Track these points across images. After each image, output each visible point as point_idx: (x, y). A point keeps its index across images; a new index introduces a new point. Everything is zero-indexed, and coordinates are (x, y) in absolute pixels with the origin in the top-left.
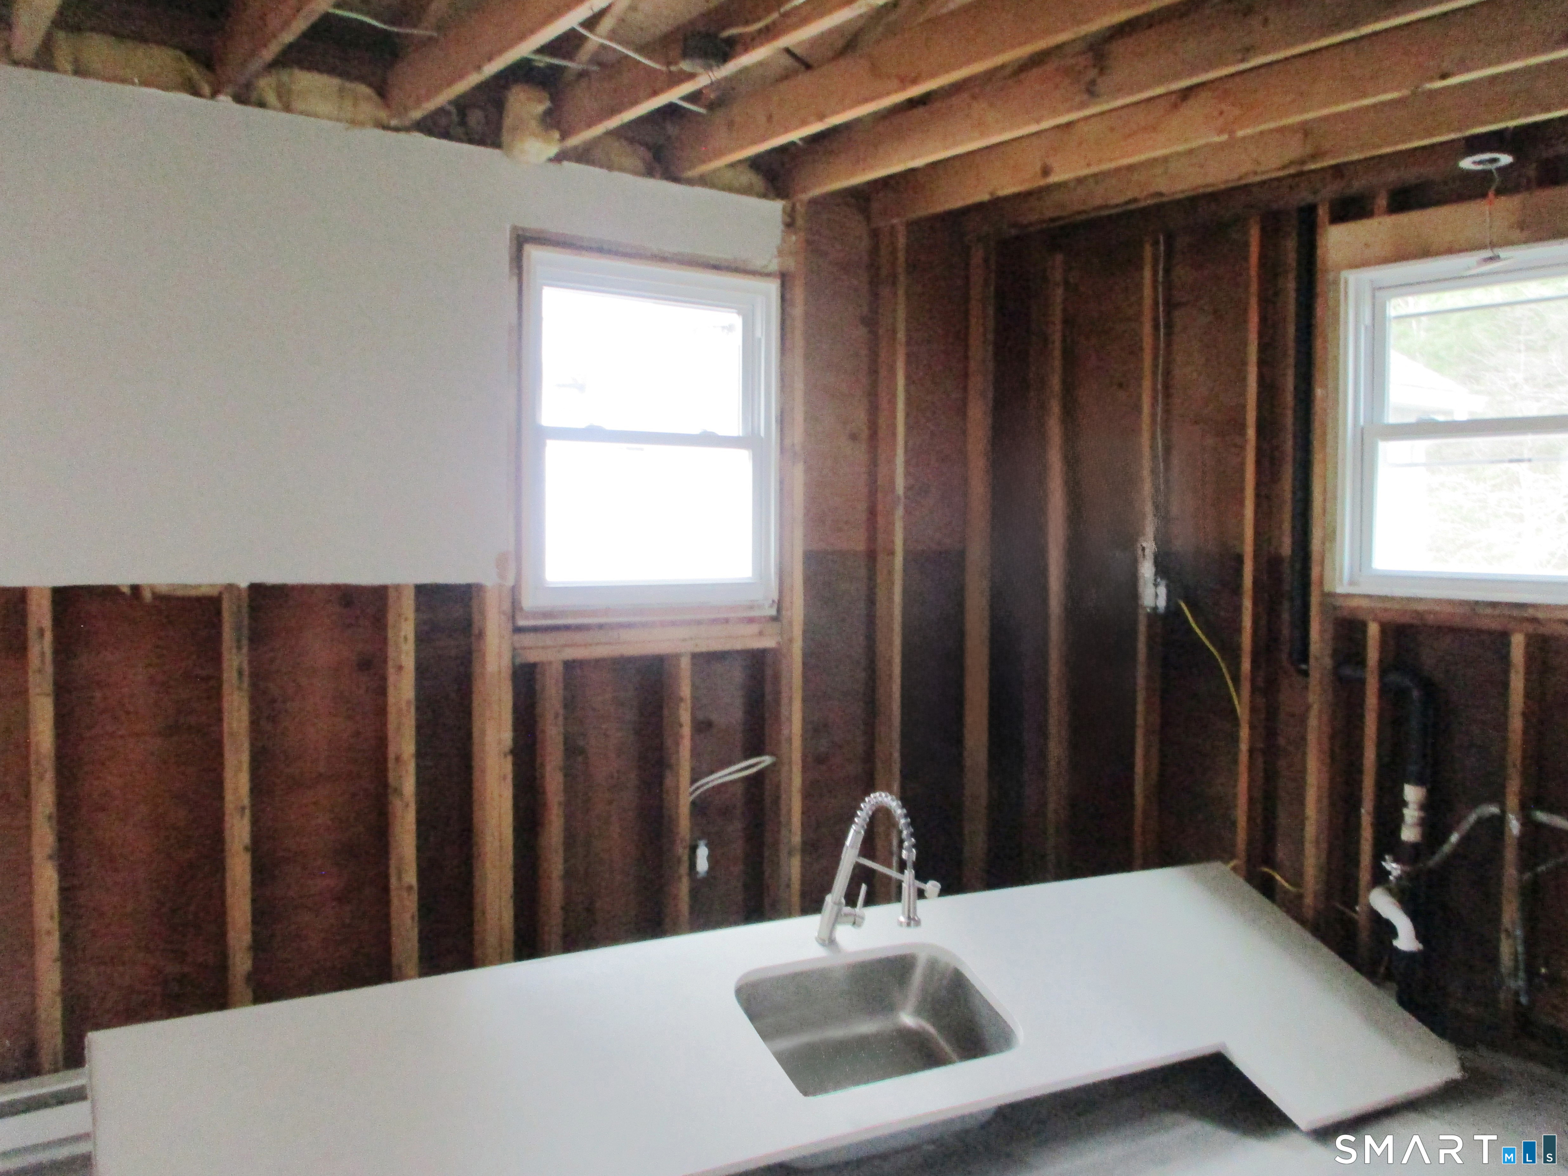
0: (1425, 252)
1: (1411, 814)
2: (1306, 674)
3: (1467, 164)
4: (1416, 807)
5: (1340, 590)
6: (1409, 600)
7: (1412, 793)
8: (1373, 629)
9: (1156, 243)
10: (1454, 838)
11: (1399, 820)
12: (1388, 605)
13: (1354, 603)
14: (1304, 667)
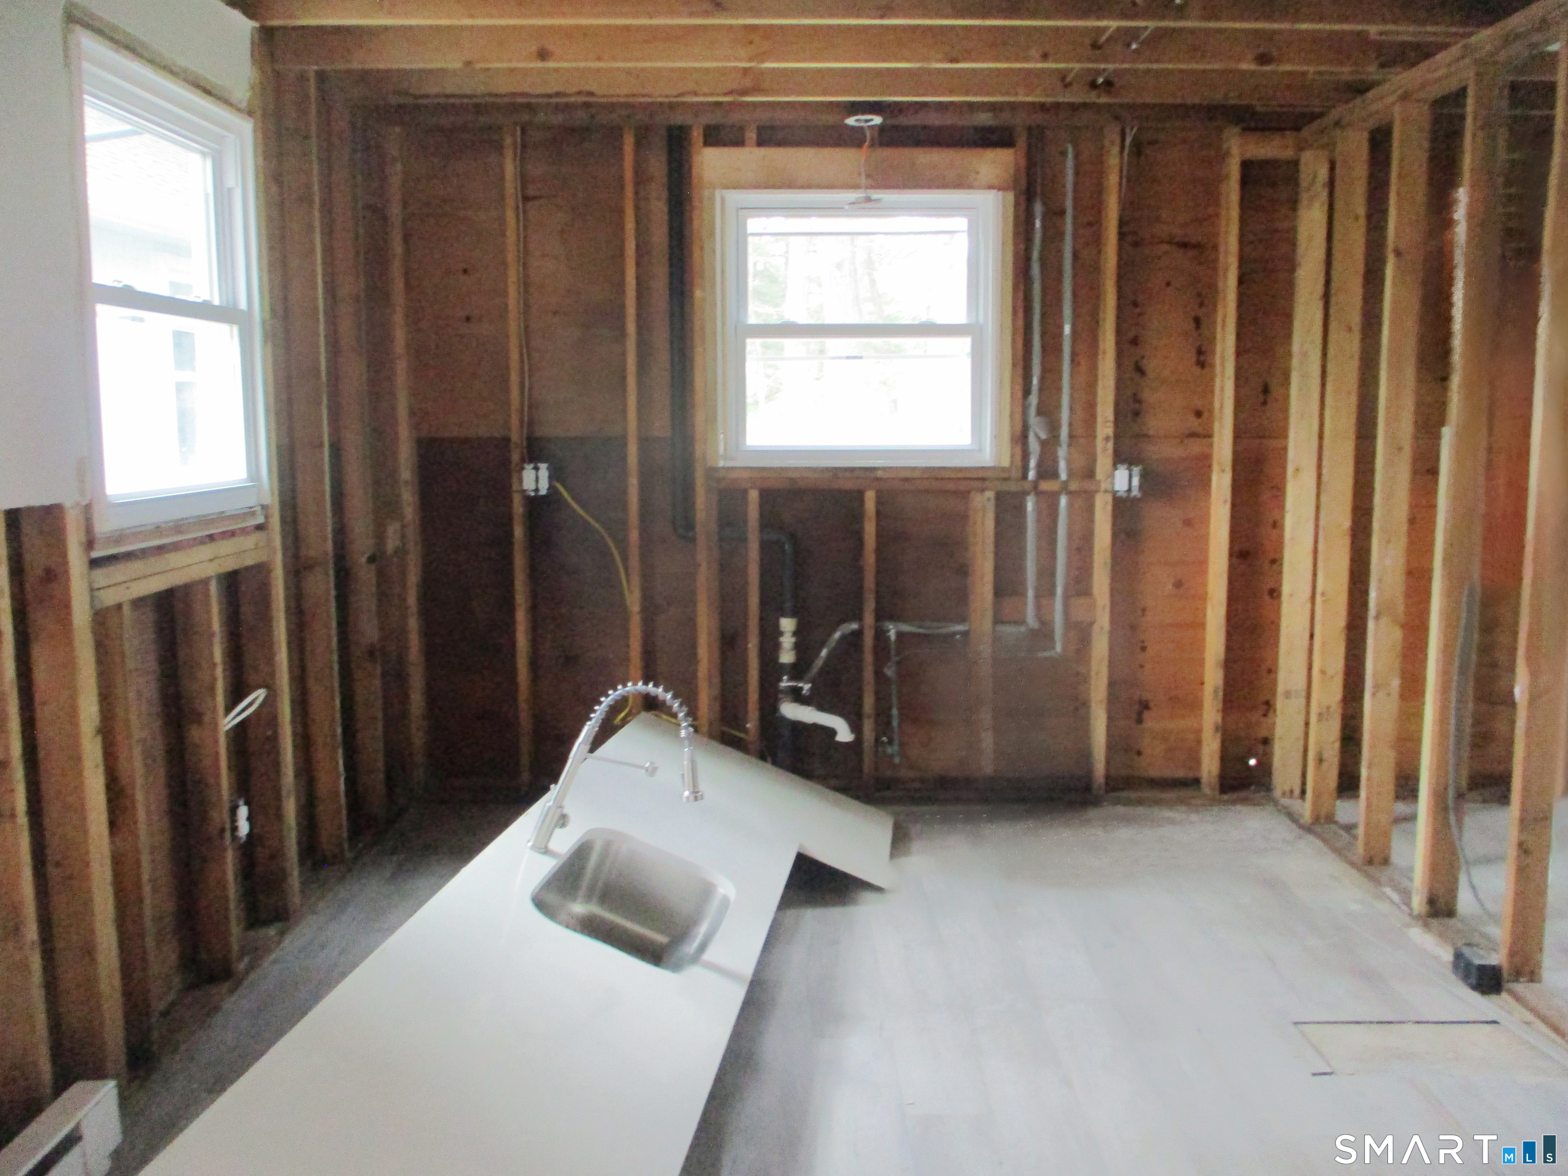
0: (790, 184)
1: (787, 641)
2: (693, 540)
3: (851, 121)
4: (790, 634)
5: (721, 464)
6: (782, 469)
7: (787, 624)
8: (754, 495)
9: (513, 134)
10: (824, 653)
11: (777, 647)
12: (765, 474)
13: (734, 475)
14: (690, 534)
